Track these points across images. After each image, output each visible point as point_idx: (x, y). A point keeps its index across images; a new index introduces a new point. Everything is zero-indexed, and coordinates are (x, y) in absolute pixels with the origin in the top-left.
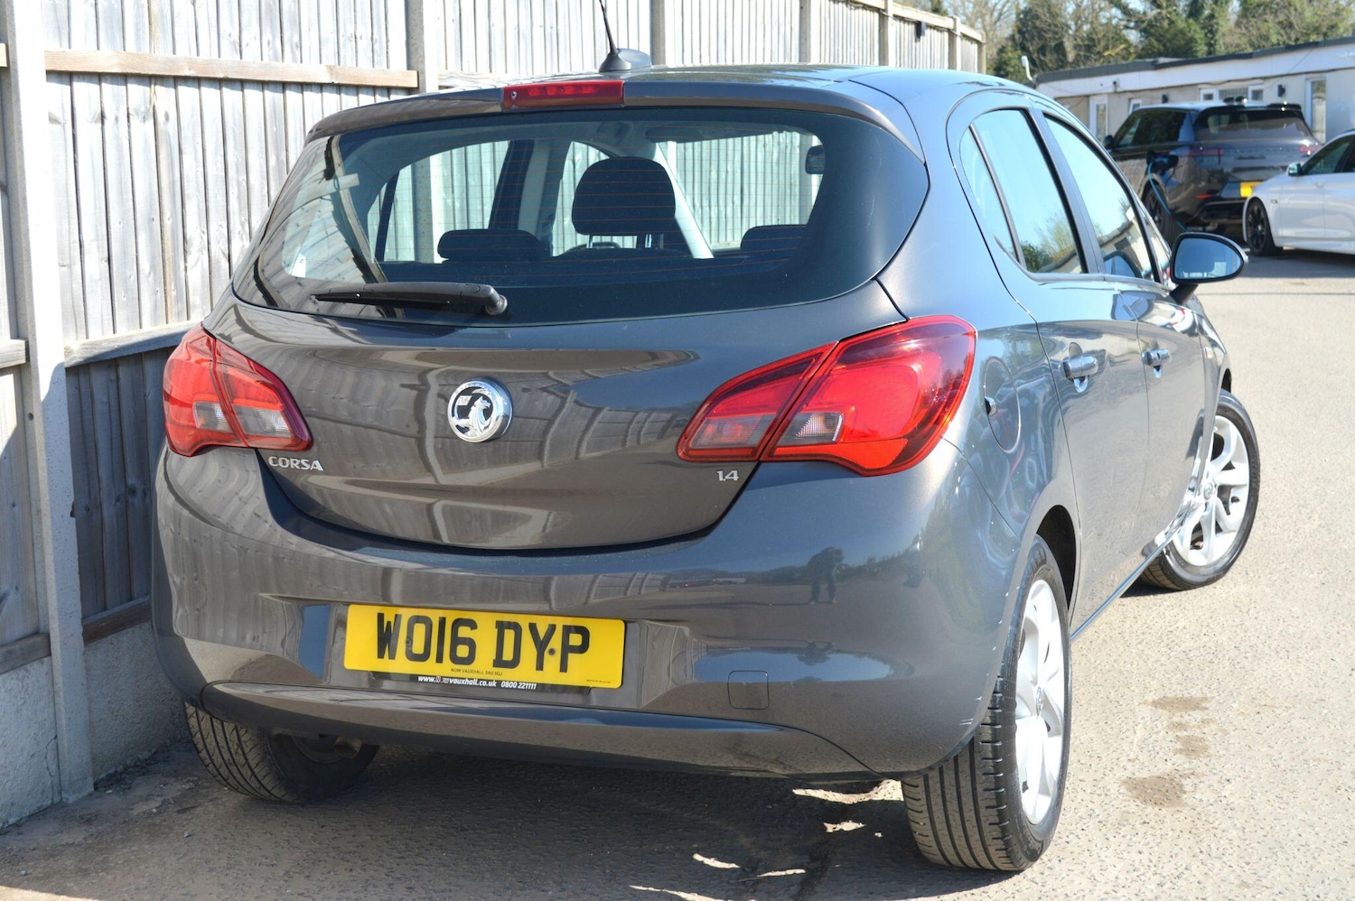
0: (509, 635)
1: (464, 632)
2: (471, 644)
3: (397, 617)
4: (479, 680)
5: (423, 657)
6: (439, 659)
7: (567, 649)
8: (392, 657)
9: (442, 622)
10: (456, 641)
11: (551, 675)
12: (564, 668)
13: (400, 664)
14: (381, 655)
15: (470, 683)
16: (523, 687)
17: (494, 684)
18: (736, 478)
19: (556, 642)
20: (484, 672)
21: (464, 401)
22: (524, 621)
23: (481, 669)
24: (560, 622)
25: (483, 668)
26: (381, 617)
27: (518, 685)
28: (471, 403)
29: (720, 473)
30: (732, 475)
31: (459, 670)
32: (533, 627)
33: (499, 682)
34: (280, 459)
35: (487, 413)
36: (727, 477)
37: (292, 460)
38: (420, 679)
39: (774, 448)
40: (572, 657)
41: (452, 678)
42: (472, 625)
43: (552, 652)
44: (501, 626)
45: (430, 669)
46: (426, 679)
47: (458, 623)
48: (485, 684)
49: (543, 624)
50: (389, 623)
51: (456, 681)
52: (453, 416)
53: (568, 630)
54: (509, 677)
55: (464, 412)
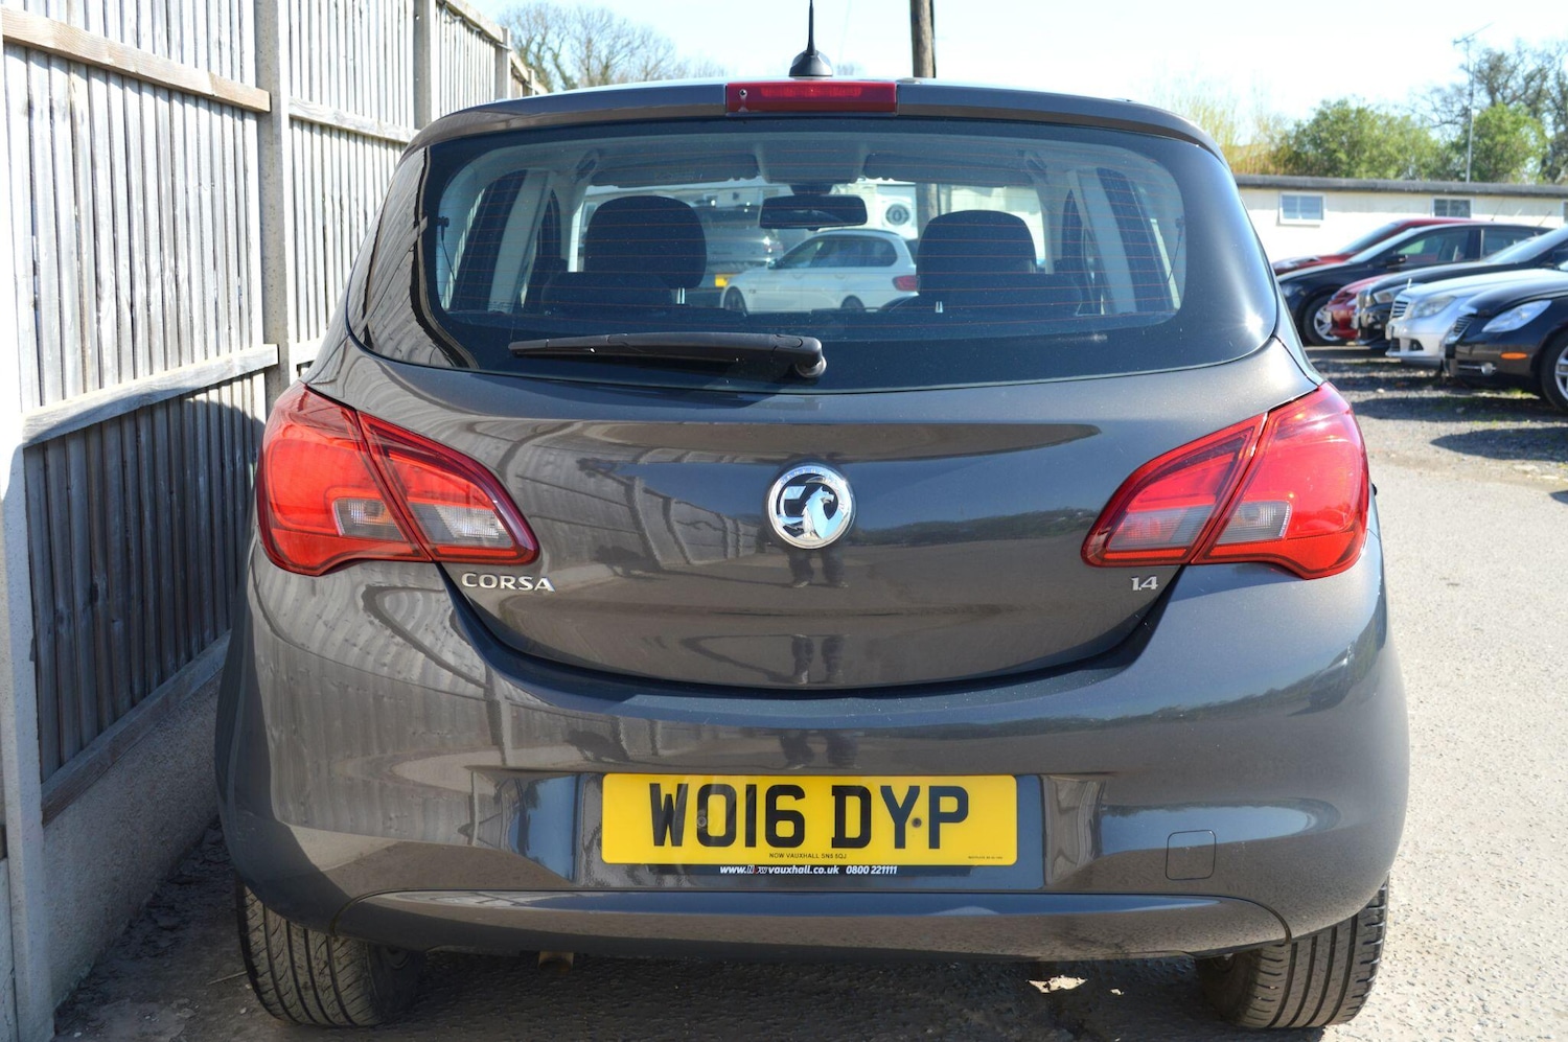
0: (853, 804)
1: (785, 803)
2: (797, 819)
3: (682, 789)
4: (812, 867)
5: (727, 840)
6: (751, 841)
7: (937, 818)
8: (677, 842)
9: (751, 791)
10: (774, 816)
11: (918, 852)
12: (934, 842)
13: (690, 852)
14: (659, 841)
15: (800, 871)
16: (878, 872)
17: (836, 870)
18: (1154, 586)
19: (921, 809)
20: (820, 855)
21: (795, 493)
22: (873, 784)
23: (814, 852)
24: (925, 783)
25: (817, 848)
26: (655, 789)
27: (871, 869)
28: (806, 496)
29: (1136, 580)
30: (1150, 583)
31: (782, 856)
32: (887, 793)
33: (843, 868)
34: (482, 577)
35: (830, 509)
36: (1144, 586)
37: (503, 578)
38: (723, 870)
39: (1211, 548)
40: (946, 829)
41: (772, 866)
42: (798, 793)
43: (917, 823)
44: (840, 793)
45: (737, 856)
46: (732, 870)
47: (774, 793)
48: (821, 871)
49: (900, 787)
50: (669, 797)
51: (777, 871)
52: (778, 512)
53: (936, 793)
54: (855, 859)
55: (795, 508)
